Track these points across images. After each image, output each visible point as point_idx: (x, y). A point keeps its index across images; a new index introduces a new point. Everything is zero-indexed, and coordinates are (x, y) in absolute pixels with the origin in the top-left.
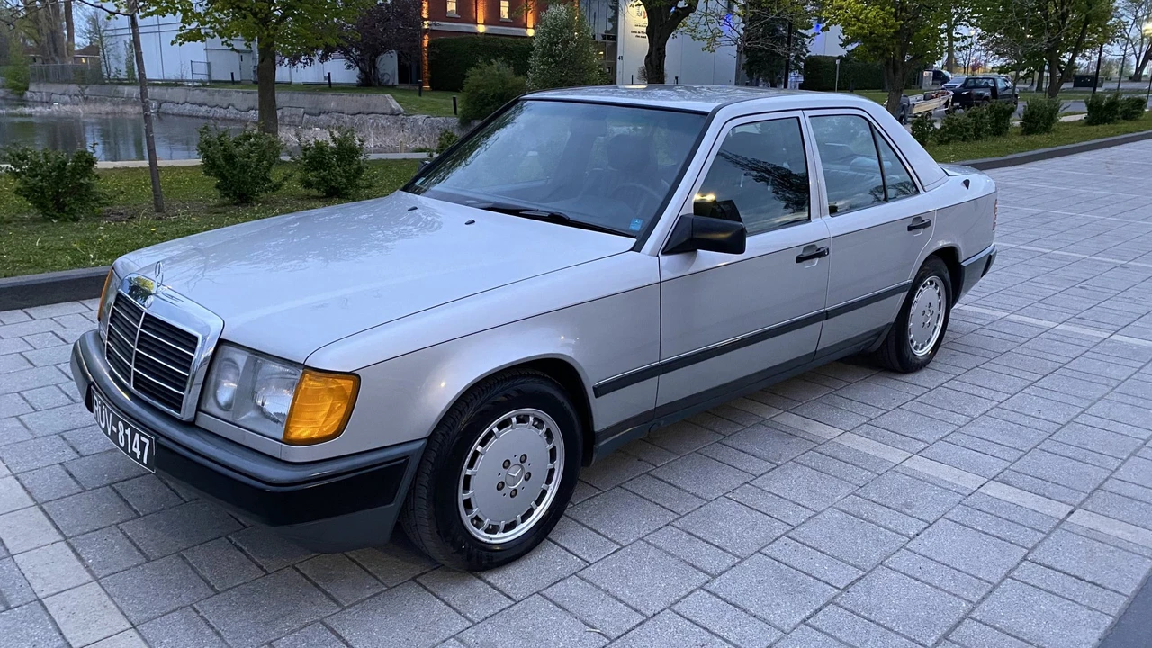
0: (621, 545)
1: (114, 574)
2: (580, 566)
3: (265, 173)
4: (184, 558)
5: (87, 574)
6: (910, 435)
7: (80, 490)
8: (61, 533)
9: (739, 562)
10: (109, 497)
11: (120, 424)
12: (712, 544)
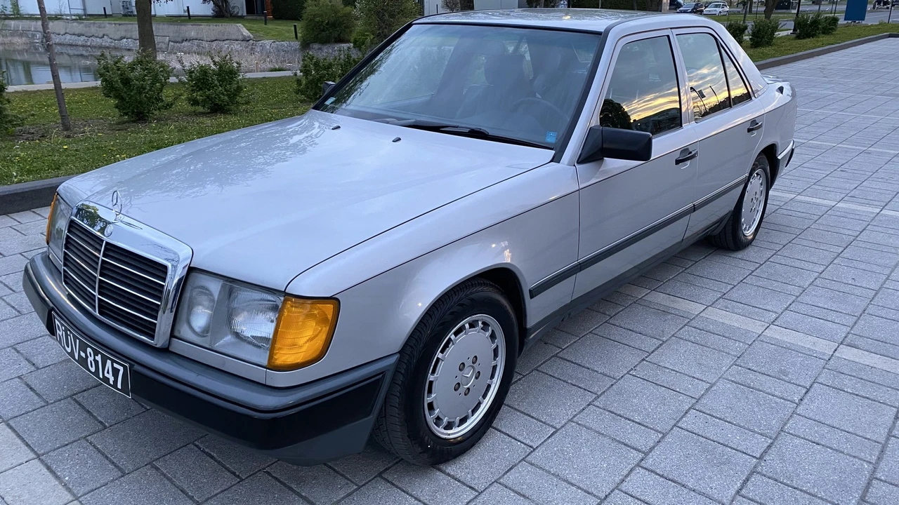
0: (555, 428)
1: (93, 491)
2: (526, 452)
3: (158, 94)
4: (157, 469)
5: (66, 493)
6: (761, 306)
7: (43, 404)
8: (33, 450)
9: (663, 437)
10: (73, 409)
11: (89, 350)
12: (633, 421)
